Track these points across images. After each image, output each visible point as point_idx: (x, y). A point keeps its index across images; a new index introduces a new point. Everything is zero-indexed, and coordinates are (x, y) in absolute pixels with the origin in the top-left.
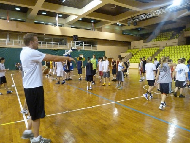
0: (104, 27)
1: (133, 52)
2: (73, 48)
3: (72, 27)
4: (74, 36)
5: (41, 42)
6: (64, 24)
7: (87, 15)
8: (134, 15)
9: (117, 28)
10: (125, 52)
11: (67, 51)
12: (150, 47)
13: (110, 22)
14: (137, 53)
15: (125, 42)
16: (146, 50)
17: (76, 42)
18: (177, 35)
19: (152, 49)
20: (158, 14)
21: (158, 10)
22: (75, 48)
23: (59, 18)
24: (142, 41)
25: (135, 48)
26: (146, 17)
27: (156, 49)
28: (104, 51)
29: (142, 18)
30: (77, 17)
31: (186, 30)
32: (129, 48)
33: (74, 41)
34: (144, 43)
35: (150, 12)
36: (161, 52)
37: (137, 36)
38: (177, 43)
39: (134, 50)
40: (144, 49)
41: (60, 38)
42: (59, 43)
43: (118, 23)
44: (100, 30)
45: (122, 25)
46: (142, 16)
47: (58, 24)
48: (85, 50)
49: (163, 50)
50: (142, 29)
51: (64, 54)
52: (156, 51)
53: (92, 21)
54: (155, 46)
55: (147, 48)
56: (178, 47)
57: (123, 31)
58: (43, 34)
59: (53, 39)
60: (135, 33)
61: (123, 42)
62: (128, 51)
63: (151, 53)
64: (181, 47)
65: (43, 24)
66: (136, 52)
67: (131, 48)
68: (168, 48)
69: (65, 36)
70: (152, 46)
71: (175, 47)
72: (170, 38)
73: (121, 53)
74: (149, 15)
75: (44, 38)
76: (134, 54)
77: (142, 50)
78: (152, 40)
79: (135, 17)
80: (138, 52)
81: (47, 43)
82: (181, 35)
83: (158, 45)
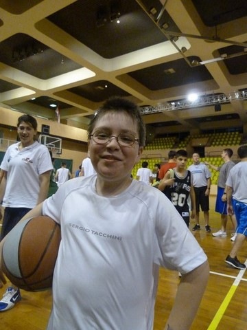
0: (72, 119)
4: (44, 126)
7: (55, 94)
12: (146, 158)
13: (87, 112)
17: (47, 138)
18: (182, 142)
19: (150, 161)
20: (173, 109)
21: (173, 104)
27: (156, 161)
28: (72, 160)
29: (148, 111)
30: (34, 92)
31: (192, 136)
33: (44, 136)
44: (64, 122)
46: (147, 108)
53: (53, 106)
54: (154, 156)
72: (173, 146)
82: (187, 143)
83: (159, 156)
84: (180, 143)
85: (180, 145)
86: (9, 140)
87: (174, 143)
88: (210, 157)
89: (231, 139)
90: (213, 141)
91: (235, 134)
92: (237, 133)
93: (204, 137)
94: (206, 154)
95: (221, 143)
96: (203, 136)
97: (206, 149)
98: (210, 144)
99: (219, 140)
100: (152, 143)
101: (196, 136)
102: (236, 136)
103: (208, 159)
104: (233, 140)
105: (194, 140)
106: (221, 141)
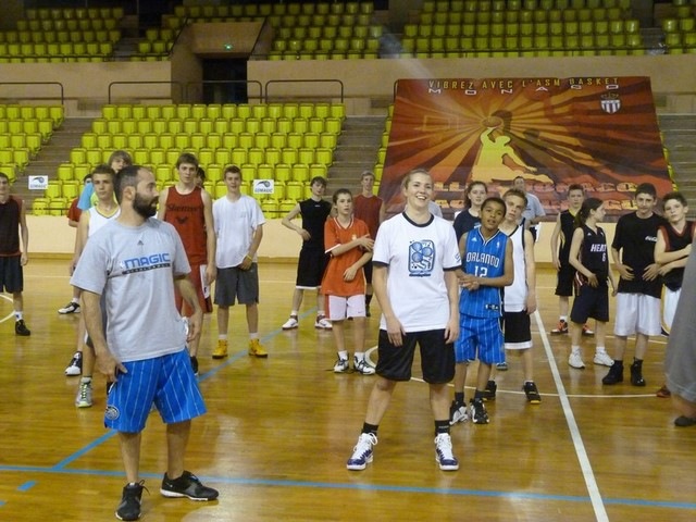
18: (151, 34)
19: (13, 112)
27: (41, 112)
36: (88, 140)
38: (168, 87)
49: (98, 126)
52: (45, 128)
56: (169, 111)
64: (183, 111)
68: (124, 111)
71: (153, 112)
72: (114, 49)
82: (175, 39)
83: (55, 91)
84: (142, 35)
85: (144, 47)
87: (115, 36)
88: (267, 100)
89: (345, 31)
90: (277, 37)
91: (360, 11)
92: (367, 7)
93: (244, 15)
94: (252, 89)
95: (311, 45)
96: (237, 10)
97: (254, 67)
99: (300, 32)
100: (15, 29)
101: (208, 11)
102: (364, 19)
103: (260, 111)
104: (353, 36)
105: (201, 25)
106: (307, 36)
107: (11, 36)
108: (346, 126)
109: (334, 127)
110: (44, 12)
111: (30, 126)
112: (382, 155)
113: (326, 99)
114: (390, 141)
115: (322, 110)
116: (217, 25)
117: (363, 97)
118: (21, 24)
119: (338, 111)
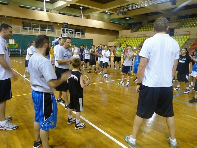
0: (93, 15)
1: (121, 41)
2: (63, 36)
3: (60, 13)
4: (65, 23)
5: (28, 28)
6: (51, 10)
8: (123, 5)
9: (106, 17)
10: (113, 41)
11: (56, 39)
12: (137, 37)
13: (99, 10)
14: (125, 43)
15: (113, 31)
16: (133, 40)
17: (67, 30)
19: (139, 39)
20: (146, 5)
21: (146, 2)
22: (65, 35)
23: (46, 3)
24: (130, 31)
25: (122, 37)
26: (134, 7)
27: (143, 39)
28: (92, 40)
29: (130, 8)
30: (65, 3)
31: (171, 21)
32: (117, 38)
33: (64, 29)
34: (131, 32)
35: (139, 3)
37: (125, 25)
39: (121, 39)
40: (131, 39)
41: (47, 24)
42: (46, 30)
43: (107, 12)
44: (88, 17)
45: (111, 14)
47: (46, 9)
48: (75, 38)
50: (130, 18)
51: (53, 42)
52: (142, 41)
53: (81, 8)
54: (142, 36)
55: (134, 37)
57: (111, 20)
58: (29, 20)
59: (40, 25)
60: (123, 22)
61: (111, 30)
62: (116, 39)
63: (138, 43)
65: (29, 8)
66: (123, 41)
67: (119, 37)
69: (53, 23)
70: (139, 36)
73: (109, 41)
74: (137, 5)
75: (30, 24)
76: (121, 43)
77: (129, 39)
78: (139, 30)
79: (124, 6)
80: (125, 41)
81: (34, 30)
83: (145, 35)
86: (56, 31)
88: (178, 35)
90: (183, 24)
94: (175, 34)
95: (189, 25)
96: (178, 20)
97: (176, 30)
98: (180, 26)
99: (188, 23)
103: (174, 37)
107: (143, 28)
108: (189, 40)
109: (186, 40)
110: (150, 24)
111: (140, 41)
112: (192, 44)
113: (187, 35)
114: (195, 41)
115: (185, 37)
116: (174, 23)
117: (195, 34)
118: (145, 26)
119: (188, 37)
